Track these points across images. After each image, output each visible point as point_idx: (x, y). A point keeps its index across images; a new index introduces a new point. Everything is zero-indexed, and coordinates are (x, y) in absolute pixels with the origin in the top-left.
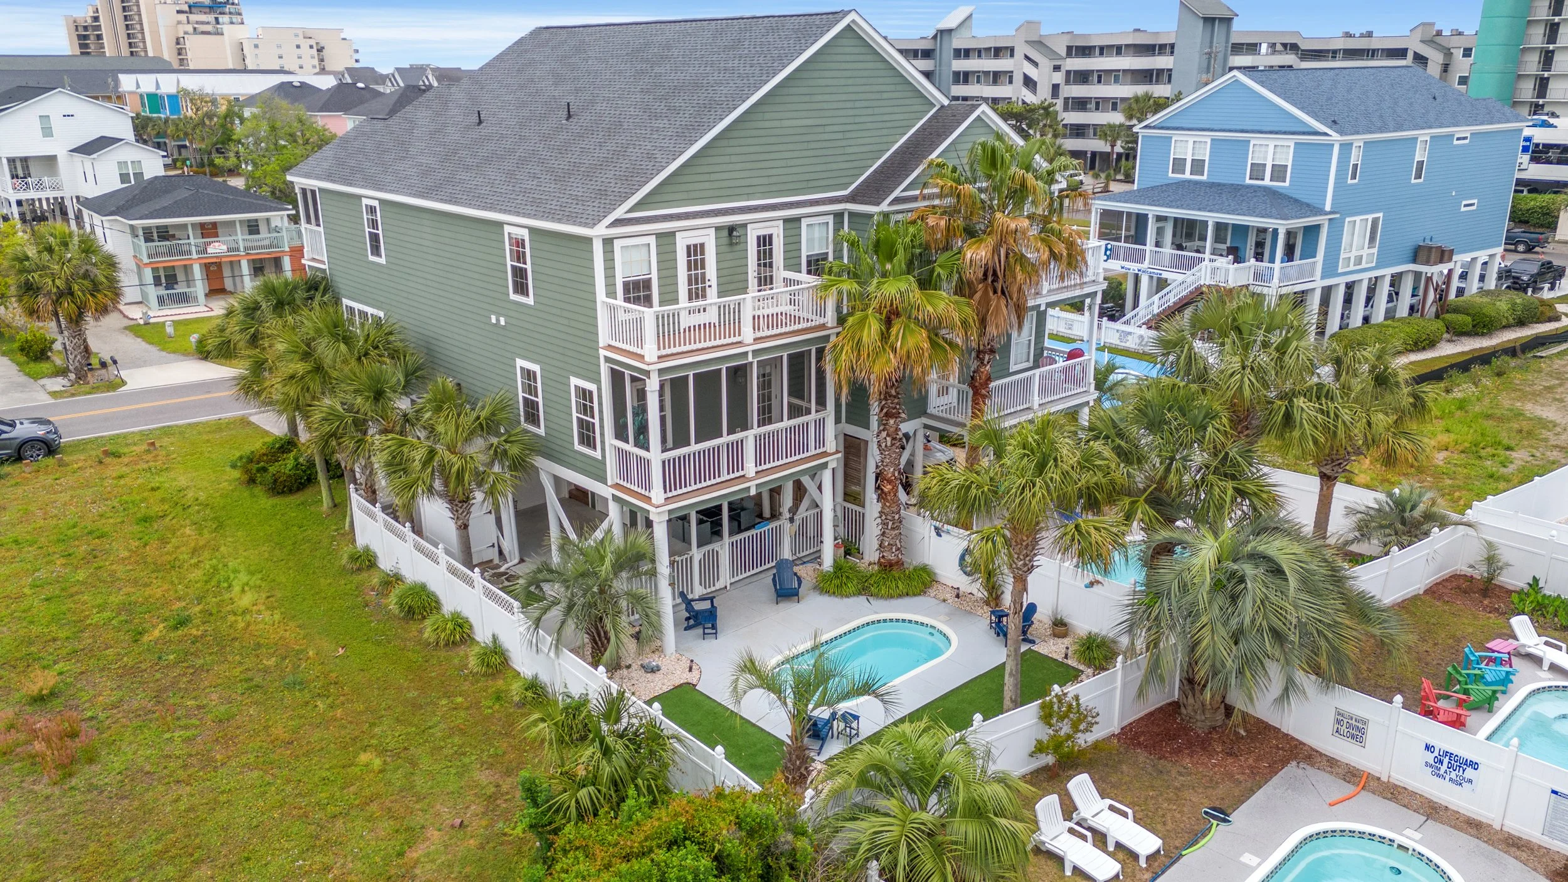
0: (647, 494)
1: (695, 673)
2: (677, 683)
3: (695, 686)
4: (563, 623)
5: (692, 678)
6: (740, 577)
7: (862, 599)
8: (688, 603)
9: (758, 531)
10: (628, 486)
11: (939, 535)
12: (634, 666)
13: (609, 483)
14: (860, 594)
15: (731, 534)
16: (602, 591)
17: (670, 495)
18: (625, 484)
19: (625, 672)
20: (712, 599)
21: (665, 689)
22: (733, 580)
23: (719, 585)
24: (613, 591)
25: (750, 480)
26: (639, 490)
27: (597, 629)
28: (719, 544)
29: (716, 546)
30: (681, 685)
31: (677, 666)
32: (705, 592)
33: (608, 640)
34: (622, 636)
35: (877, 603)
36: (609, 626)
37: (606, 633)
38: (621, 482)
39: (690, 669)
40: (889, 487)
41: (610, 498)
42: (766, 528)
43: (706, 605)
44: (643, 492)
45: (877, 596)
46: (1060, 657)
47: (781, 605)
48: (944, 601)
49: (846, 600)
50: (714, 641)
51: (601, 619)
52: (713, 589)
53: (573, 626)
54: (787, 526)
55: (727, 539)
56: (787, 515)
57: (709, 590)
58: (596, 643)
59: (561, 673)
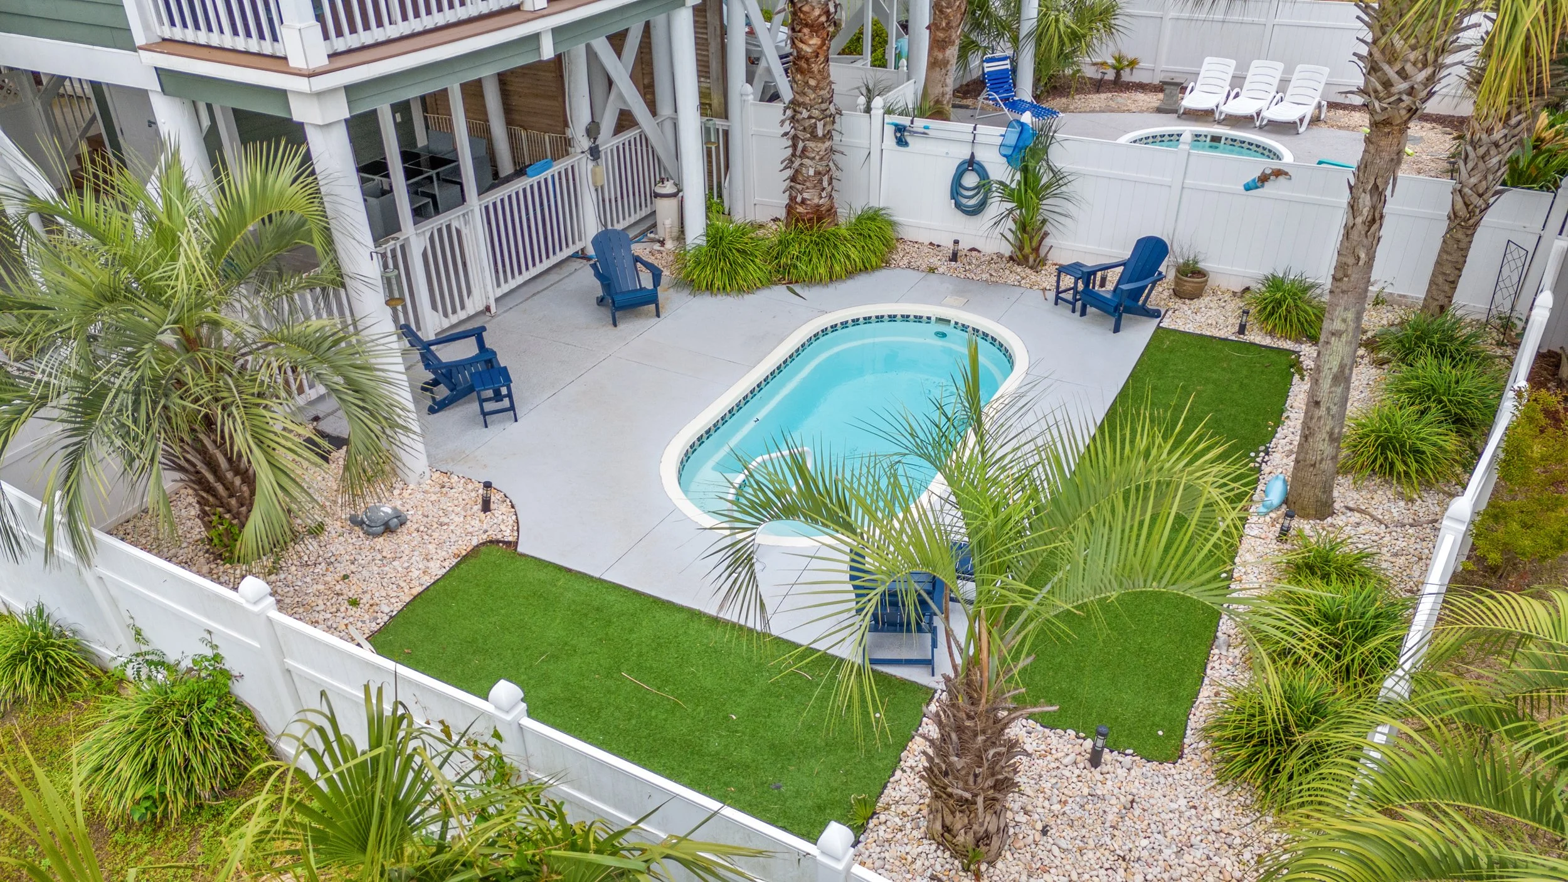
0: (267, 47)
1: (500, 510)
2: (465, 545)
3: (513, 545)
4: (74, 458)
5: (499, 524)
6: (513, 284)
7: (780, 292)
8: (425, 351)
9: (533, 180)
10: (202, 37)
11: (901, 142)
12: (333, 526)
13: (140, 39)
14: (770, 282)
15: (482, 191)
16: (190, 344)
17: (340, 45)
18: (190, 35)
19: (312, 545)
20: (478, 334)
21: (437, 570)
22: (499, 292)
23: (473, 305)
24: (227, 337)
25: (538, 15)
26: (240, 43)
27: (203, 452)
28: (459, 211)
29: (452, 218)
30: (476, 550)
31: (446, 503)
32: (446, 323)
33: (249, 479)
34: (285, 458)
35: (812, 294)
36: (241, 441)
37: (234, 463)
38: (178, 33)
39: (486, 506)
40: (815, 41)
41: (151, 84)
42: (548, 174)
43: (466, 350)
44: (253, 45)
45: (812, 281)
46: (1228, 331)
47: (622, 326)
48: (932, 270)
49: (749, 298)
50: (512, 427)
51: (209, 422)
52: (462, 315)
53: (116, 463)
54: (585, 166)
55: (474, 202)
56: (585, 143)
57: (454, 319)
58: (210, 490)
59: (114, 602)
